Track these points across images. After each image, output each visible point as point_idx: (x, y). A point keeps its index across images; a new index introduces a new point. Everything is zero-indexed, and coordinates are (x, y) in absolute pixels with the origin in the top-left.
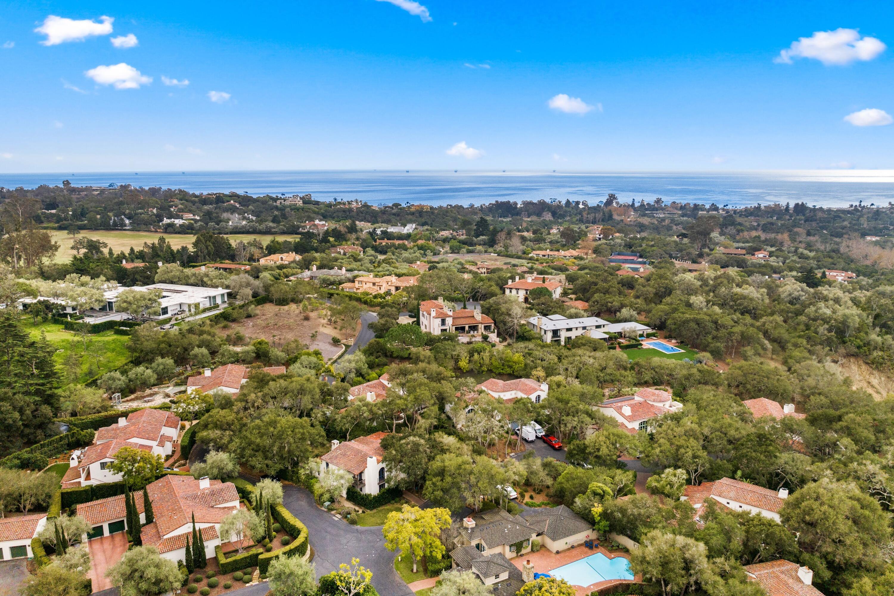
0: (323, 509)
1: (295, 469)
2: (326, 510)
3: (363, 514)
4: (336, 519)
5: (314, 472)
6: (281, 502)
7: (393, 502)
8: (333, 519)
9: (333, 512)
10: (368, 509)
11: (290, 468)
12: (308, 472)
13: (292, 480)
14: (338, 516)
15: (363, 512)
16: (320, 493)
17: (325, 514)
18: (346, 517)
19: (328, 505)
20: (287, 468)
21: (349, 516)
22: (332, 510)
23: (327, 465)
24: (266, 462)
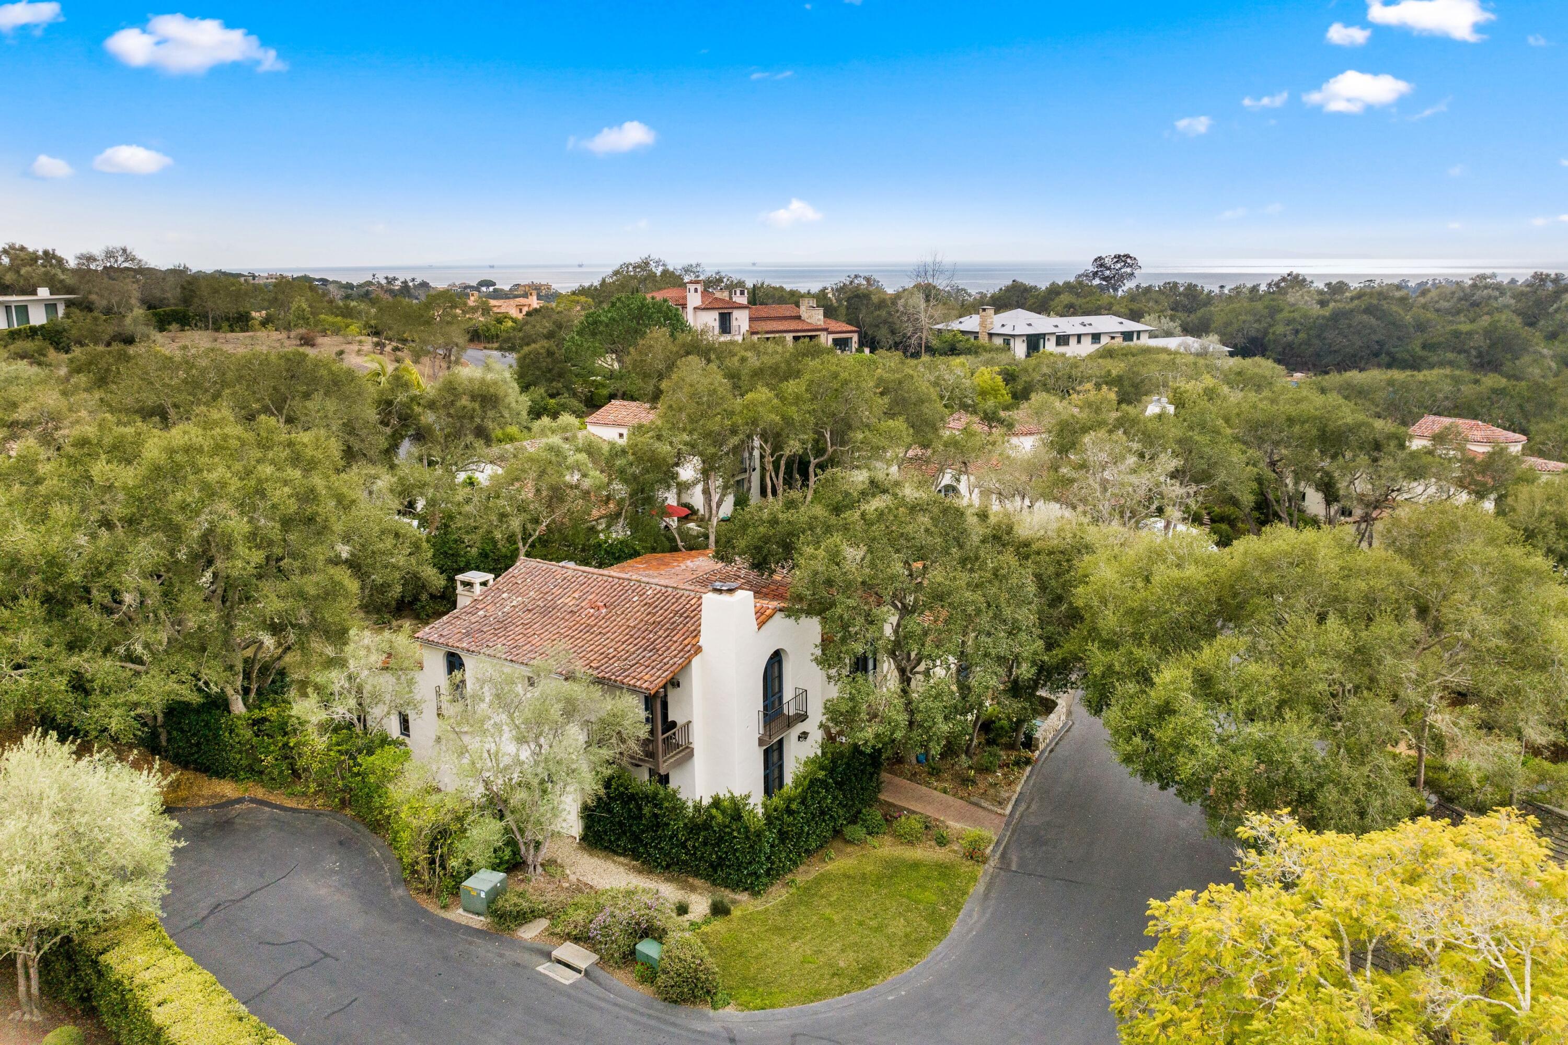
0: (458, 915)
1: (270, 712)
2: (478, 922)
3: (719, 925)
4: (566, 978)
5: (376, 711)
6: (152, 910)
7: (857, 831)
8: (546, 982)
9: (531, 932)
10: (736, 886)
11: (238, 707)
12: (342, 710)
13: (255, 772)
14: (568, 951)
15: (719, 910)
16: (428, 819)
17: (485, 950)
18: (630, 957)
19: (495, 893)
20: (220, 704)
21: (648, 948)
22: (523, 917)
23: (454, 662)
24: (75, 661)
